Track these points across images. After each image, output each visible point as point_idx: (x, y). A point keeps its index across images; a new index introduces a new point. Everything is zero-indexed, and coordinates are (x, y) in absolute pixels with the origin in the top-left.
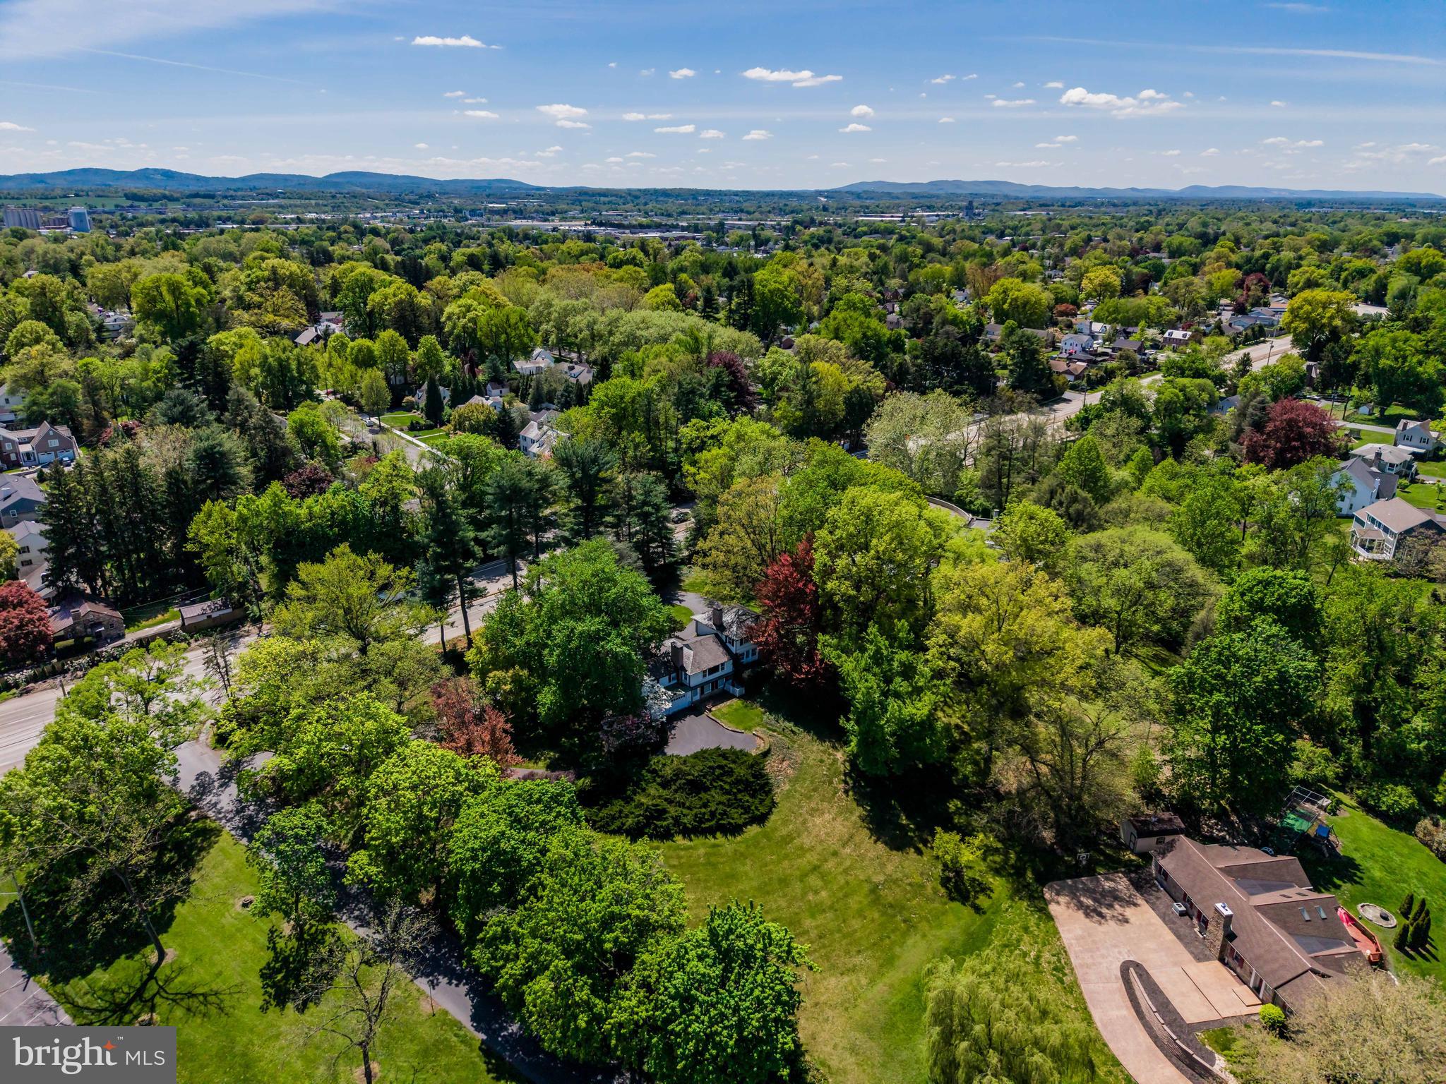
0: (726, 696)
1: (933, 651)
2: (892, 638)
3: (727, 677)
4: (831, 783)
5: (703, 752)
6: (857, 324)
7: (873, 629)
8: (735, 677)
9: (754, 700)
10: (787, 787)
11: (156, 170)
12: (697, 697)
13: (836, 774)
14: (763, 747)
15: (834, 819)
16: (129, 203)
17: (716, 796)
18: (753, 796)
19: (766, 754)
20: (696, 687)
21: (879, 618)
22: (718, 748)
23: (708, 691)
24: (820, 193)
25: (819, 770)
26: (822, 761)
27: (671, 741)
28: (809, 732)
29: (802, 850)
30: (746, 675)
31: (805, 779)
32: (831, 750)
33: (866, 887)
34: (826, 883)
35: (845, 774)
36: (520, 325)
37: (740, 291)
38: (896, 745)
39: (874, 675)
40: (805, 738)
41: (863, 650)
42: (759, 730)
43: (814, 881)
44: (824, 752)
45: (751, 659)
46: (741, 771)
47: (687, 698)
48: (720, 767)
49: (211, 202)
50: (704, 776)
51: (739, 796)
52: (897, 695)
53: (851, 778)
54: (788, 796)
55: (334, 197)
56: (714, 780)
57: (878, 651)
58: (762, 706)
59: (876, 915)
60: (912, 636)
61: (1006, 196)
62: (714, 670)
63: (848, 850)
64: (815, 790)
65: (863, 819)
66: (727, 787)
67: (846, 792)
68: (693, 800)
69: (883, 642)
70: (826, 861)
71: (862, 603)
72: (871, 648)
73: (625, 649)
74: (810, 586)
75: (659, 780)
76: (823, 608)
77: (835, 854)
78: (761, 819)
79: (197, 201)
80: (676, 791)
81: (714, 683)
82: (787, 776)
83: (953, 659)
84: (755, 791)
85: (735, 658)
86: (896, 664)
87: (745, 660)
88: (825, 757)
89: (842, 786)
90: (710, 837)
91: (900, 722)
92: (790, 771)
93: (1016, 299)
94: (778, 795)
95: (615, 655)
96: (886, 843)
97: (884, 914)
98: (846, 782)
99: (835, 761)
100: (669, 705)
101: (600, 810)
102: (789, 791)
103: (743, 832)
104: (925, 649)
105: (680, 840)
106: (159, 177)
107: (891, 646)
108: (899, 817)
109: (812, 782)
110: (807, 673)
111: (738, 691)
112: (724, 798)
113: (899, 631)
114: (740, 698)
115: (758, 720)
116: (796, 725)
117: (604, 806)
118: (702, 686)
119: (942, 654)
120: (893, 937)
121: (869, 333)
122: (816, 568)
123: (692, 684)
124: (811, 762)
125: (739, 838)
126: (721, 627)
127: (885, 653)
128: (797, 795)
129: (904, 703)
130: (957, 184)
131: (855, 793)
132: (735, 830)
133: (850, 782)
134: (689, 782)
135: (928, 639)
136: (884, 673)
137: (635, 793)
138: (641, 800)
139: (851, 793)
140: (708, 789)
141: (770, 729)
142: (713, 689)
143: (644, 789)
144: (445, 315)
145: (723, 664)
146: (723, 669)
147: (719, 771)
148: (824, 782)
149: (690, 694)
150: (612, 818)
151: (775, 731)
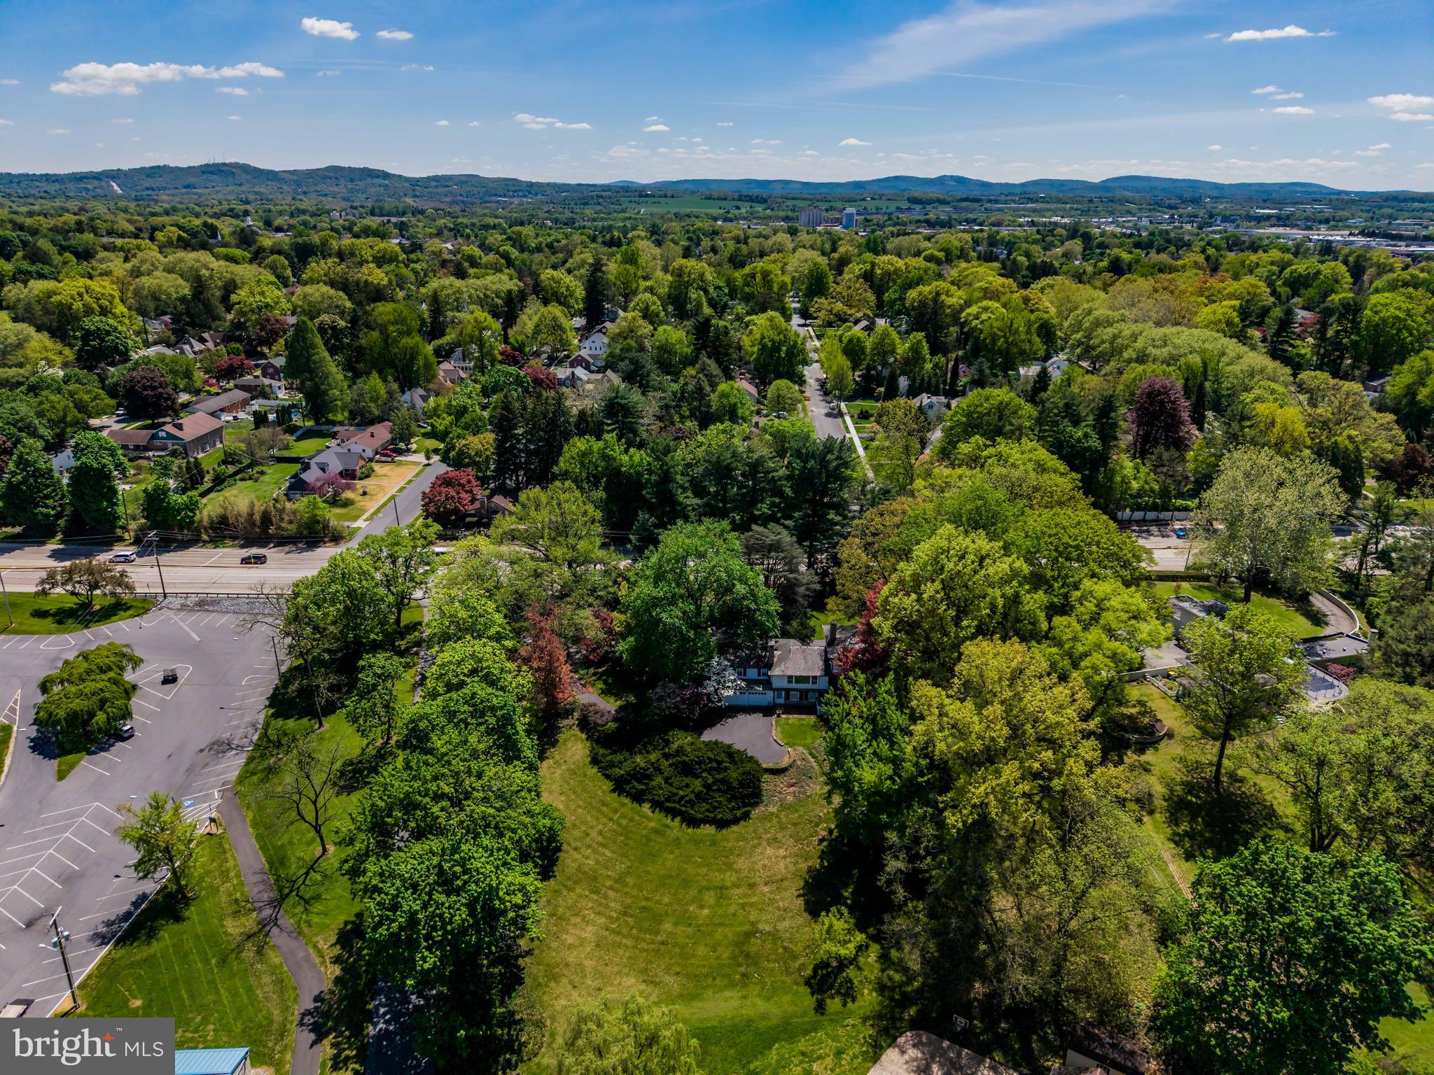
0: (810, 710)
4: (817, 825)
10: (773, 810)
12: (781, 700)
14: (784, 763)
15: (785, 857)
16: (909, 205)
17: (697, 785)
18: (729, 800)
19: (776, 772)
20: (779, 690)
23: (795, 697)
25: (817, 810)
27: (719, 726)
29: (729, 866)
31: (796, 811)
33: (747, 928)
34: (718, 905)
42: (799, 750)
43: (710, 898)
46: (734, 774)
47: (766, 697)
48: (719, 763)
49: (976, 205)
51: (716, 794)
54: (767, 817)
56: (705, 770)
59: (726, 955)
62: (804, 679)
63: (766, 889)
64: (795, 825)
65: (810, 870)
66: (711, 781)
67: (822, 840)
68: (677, 780)
70: (738, 887)
75: (665, 749)
77: (752, 886)
78: (722, 824)
79: (964, 204)
80: (670, 766)
81: (803, 694)
82: (782, 800)
84: (734, 797)
89: (824, 833)
90: (670, 817)
92: (790, 798)
94: (755, 813)
96: (807, 903)
97: (734, 958)
98: (831, 832)
100: (732, 694)
101: (610, 754)
102: (773, 814)
103: (699, 827)
105: (646, 807)
106: (953, 183)
108: (846, 886)
109: (800, 816)
112: (700, 790)
114: (819, 716)
115: (809, 741)
117: (615, 752)
118: (788, 691)
120: (718, 981)
123: (775, 685)
125: (690, 830)
128: (775, 821)
131: (829, 846)
132: (693, 822)
133: (835, 834)
134: (684, 763)
137: (640, 752)
138: (639, 759)
139: (825, 843)
140: (697, 777)
141: (811, 754)
142: (801, 698)
143: (648, 752)
144: (963, 315)
145: (815, 678)
146: (814, 683)
147: (714, 765)
148: (811, 822)
149: (770, 694)
150: (612, 765)
151: (814, 757)
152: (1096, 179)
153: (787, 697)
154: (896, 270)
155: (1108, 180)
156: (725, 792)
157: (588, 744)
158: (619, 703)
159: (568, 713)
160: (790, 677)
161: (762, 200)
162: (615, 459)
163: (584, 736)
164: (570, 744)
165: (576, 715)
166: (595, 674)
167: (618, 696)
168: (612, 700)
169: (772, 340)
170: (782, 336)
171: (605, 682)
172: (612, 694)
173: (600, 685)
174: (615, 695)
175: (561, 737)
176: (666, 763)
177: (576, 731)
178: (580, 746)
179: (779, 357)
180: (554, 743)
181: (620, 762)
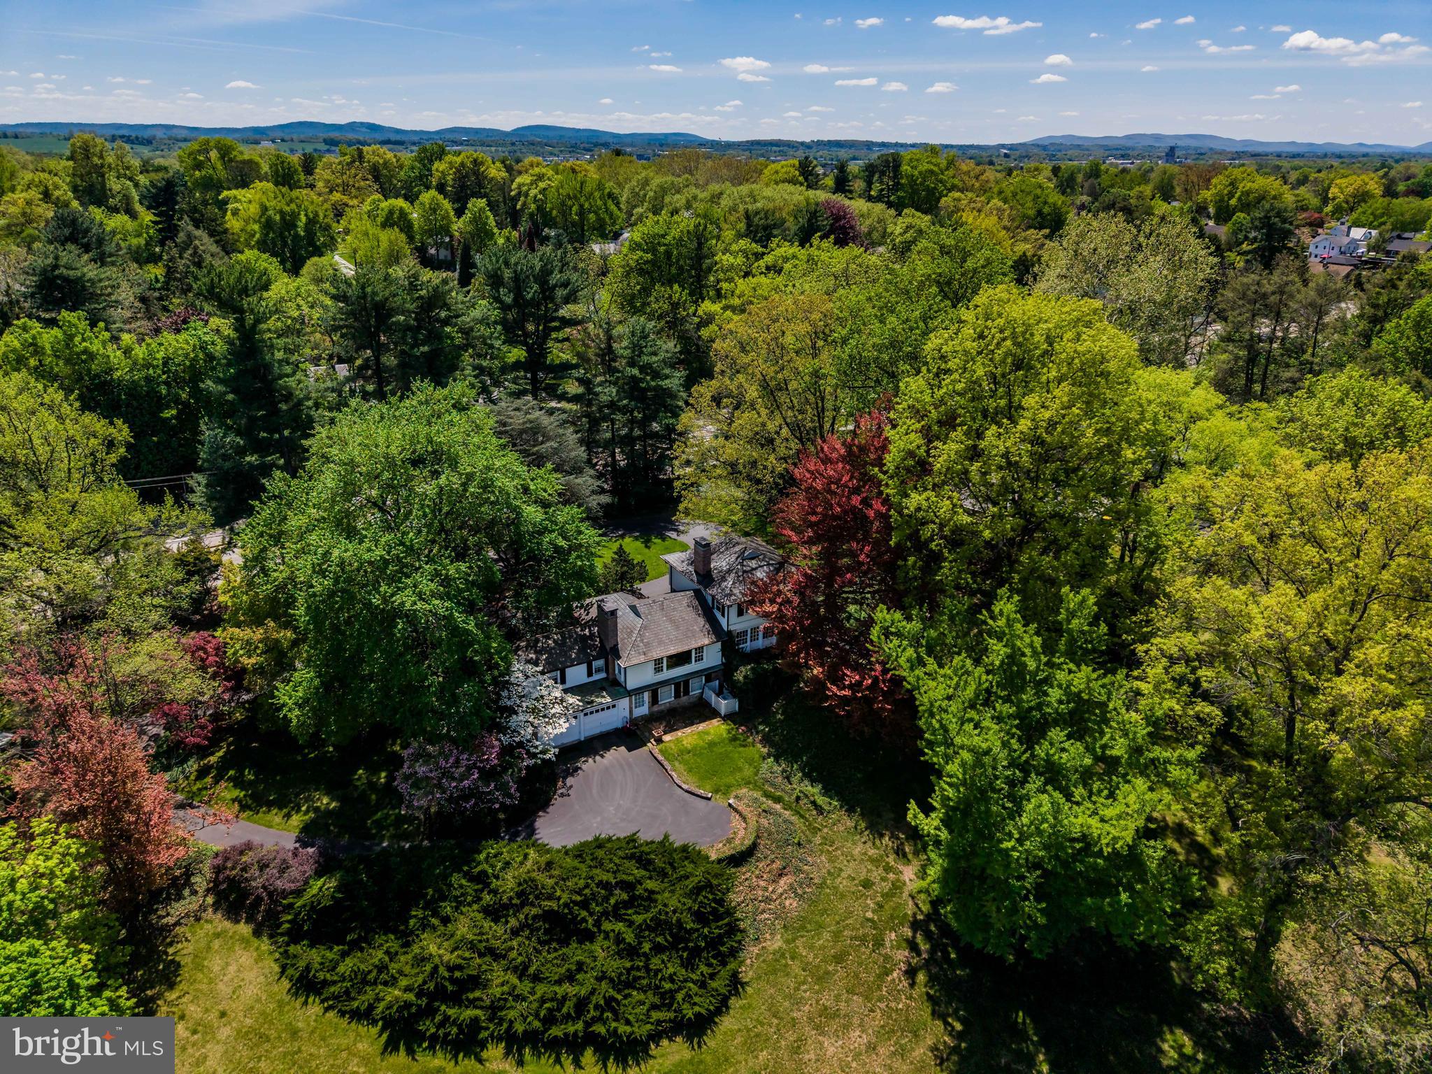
0: (702, 711)
1: (1155, 671)
2: (1052, 632)
3: (709, 675)
4: (879, 943)
5: (599, 843)
6: (1030, 198)
7: (1006, 605)
8: (722, 677)
9: (752, 729)
10: (776, 943)
11: (362, 123)
12: (643, 710)
13: (893, 921)
14: (742, 836)
15: (871, 1047)
16: (327, 147)
17: (600, 954)
18: (688, 964)
19: (740, 859)
20: (639, 691)
21: (1024, 581)
22: (631, 840)
23: (667, 698)
24: (1003, 146)
25: (857, 907)
26: (867, 884)
28: (850, 811)
30: (741, 674)
31: (820, 926)
32: (891, 859)
35: (915, 925)
36: (597, 194)
37: (883, 173)
38: (1040, 893)
39: (999, 719)
40: (841, 822)
41: (978, 654)
42: (744, 797)
44: (875, 861)
45: (760, 643)
46: (673, 901)
47: (618, 712)
48: (628, 886)
50: (584, 905)
51: (655, 962)
52: (1054, 775)
53: (928, 936)
54: (776, 966)
55: (513, 144)
56: (605, 914)
57: (1014, 657)
58: (766, 740)
60: (1103, 628)
61: (1211, 149)
62: (681, 658)
64: (839, 959)
66: (630, 937)
67: (911, 973)
68: (549, 961)
69: (1028, 639)
71: (988, 544)
72: (998, 652)
73: (441, 606)
74: (877, 504)
75: (487, 898)
76: (900, 553)
78: (696, 1026)
80: (515, 933)
81: (681, 686)
82: (780, 914)
83: (1206, 696)
84: (696, 952)
85: (728, 641)
86: (1055, 694)
87: (748, 646)
88: (876, 875)
89: (902, 954)
91: (1056, 842)
92: (791, 903)
93: (1248, 193)
94: (750, 964)
95: (411, 618)
98: (913, 946)
99: (897, 886)
100: (562, 727)
101: (344, 955)
102: (779, 954)
103: (645, 1056)
104: (1133, 662)
105: (496, 1059)
106: (364, 130)
107: (1049, 649)
109: (837, 935)
110: (854, 687)
111: (724, 705)
112: (615, 966)
113: (1072, 614)
114: (728, 718)
115: (748, 771)
116: (826, 792)
117: (355, 946)
118: (654, 689)
119: (1180, 681)
121: (1046, 210)
122: (891, 460)
123: (632, 684)
124: (843, 883)
126: (706, 577)
127: (1031, 665)
128: (795, 967)
129: (1069, 796)
130: (1157, 137)
131: (932, 979)
132: (629, 1050)
133: (924, 946)
134: (548, 915)
135: (1145, 639)
136: (1023, 715)
137: (425, 926)
138: (432, 946)
139: (921, 977)
140: (588, 937)
141: (767, 795)
142: (677, 696)
143: (446, 920)
144: (514, 186)
145: (700, 650)
146: (699, 659)
147: (621, 895)
148: (863, 939)
149: (624, 703)
150: (362, 981)
151: (778, 800)
152: (508, 127)
153: (654, 700)
154: (385, 163)
155: (518, 129)
156: (673, 946)
157: (265, 945)
158: (297, 820)
159: (179, 884)
160: (658, 662)
161: (148, 142)
162: (92, 356)
163: (244, 929)
164: (215, 964)
165: (200, 882)
166: (202, 773)
167: (285, 803)
168: (276, 817)
169: (281, 212)
170: (293, 206)
171: (238, 782)
172: (270, 805)
173: (227, 792)
174: (280, 803)
175: (183, 951)
176: (499, 929)
177: (217, 922)
178: (245, 958)
179: (297, 236)
180: (170, 976)
181: (382, 968)
